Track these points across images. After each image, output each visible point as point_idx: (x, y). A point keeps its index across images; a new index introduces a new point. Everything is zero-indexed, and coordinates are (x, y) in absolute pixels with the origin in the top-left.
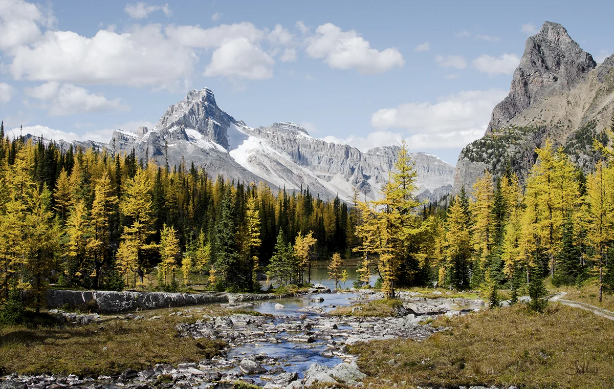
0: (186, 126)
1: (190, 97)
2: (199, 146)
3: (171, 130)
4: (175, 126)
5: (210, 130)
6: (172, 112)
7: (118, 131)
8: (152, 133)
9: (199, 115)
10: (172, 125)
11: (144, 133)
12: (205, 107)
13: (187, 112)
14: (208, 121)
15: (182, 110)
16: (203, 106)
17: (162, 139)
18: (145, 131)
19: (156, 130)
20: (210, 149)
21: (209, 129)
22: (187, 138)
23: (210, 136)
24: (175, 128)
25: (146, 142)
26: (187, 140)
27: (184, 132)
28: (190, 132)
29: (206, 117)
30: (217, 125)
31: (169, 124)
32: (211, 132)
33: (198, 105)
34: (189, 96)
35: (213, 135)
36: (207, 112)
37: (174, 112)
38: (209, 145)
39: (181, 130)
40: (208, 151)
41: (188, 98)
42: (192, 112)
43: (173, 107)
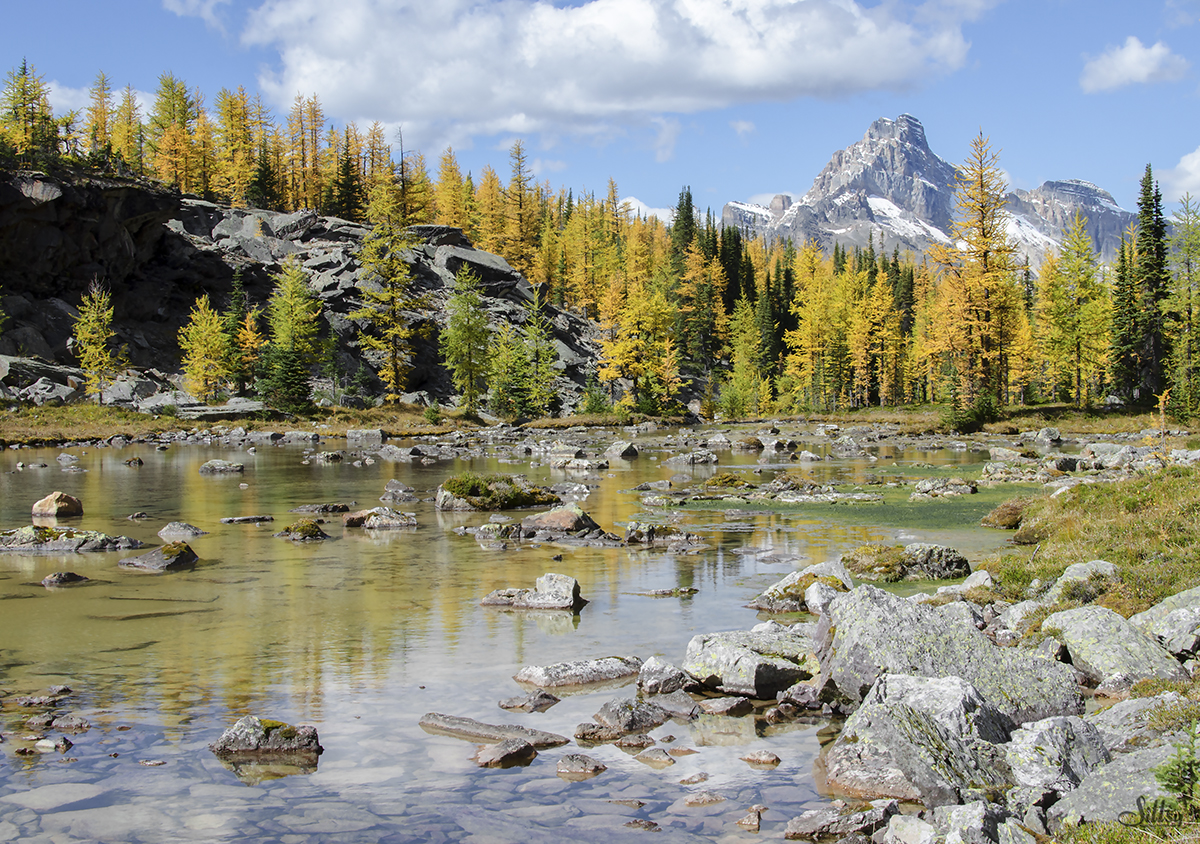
0: (869, 193)
1: (876, 134)
2: (896, 231)
3: (838, 202)
4: (847, 194)
5: (917, 198)
6: (840, 163)
7: (732, 204)
8: (800, 208)
9: (893, 170)
10: (842, 191)
11: (784, 208)
12: (907, 154)
13: (870, 164)
14: (912, 181)
15: (860, 160)
16: (901, 151)
17: (822, 218)
18: (786, 203)
19: (808, 201)
20: (917, 237)
21: (914, 198)
22: (870, 215)
23: (917, 210)
24: (847, 196)
25: (789, 225)
26: (872, 220)
27: (865, 205)
28: (876, 203)
29: (909, 172)
30: (931, 189)
31: (833, 190)
32: (918, 202)
33: (892, 149)
34: (873, 131)
35: (924, 209)
36: (909, 163)
37: (844, 165)
38: (915, 228)
39: (860, 200)
40: (914, 240)
41: (871, 136)
42: (880, 163)
43: (841, 154)
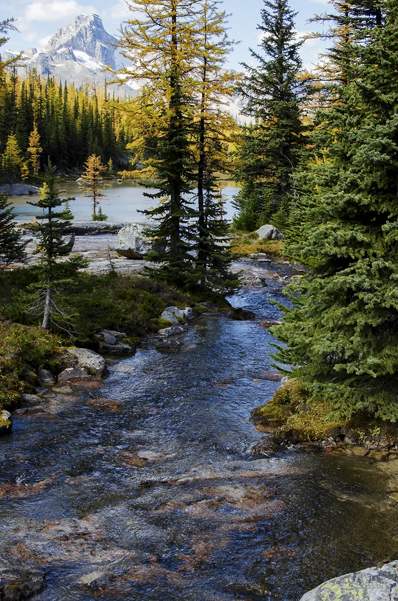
0: (74, 48)
1: (78, 21)
2: (86, 66)
3: (59, 52)
4: (63, 48)
5: (98, 51)
6: (61, 34)
7: (7, 51)
8: (40, 54)
9: (86, 38)
10: (61, 47)
11: (33, 54)
12: (93, 31)
13: (75, 35)
14: (95, 44)
15: (70, 33)
16: (90, 30)
17: (51, 59)
18: (34, 52)
19: (45, 51)
20: (97, 69)
21: (96, 51)
22: (74, 59)
23: (97, 57)
24: (64, 49)
25: (35, 61)
26: (75, 60)
27: (71, 53)
28: (77, 53)
29: (94, 40)
30: (105, 48)
31: (57, 46)
32: (98, 54)
33: (86, 29)
34: (77, 20)
35: (101, 57)
36: (94, 35)
37: (62, 35)
38: (96, 65)
39: (69, 51)
40: (95, 71)
41: (76, 22)
42: (80, 35)
43: (61, 30)
